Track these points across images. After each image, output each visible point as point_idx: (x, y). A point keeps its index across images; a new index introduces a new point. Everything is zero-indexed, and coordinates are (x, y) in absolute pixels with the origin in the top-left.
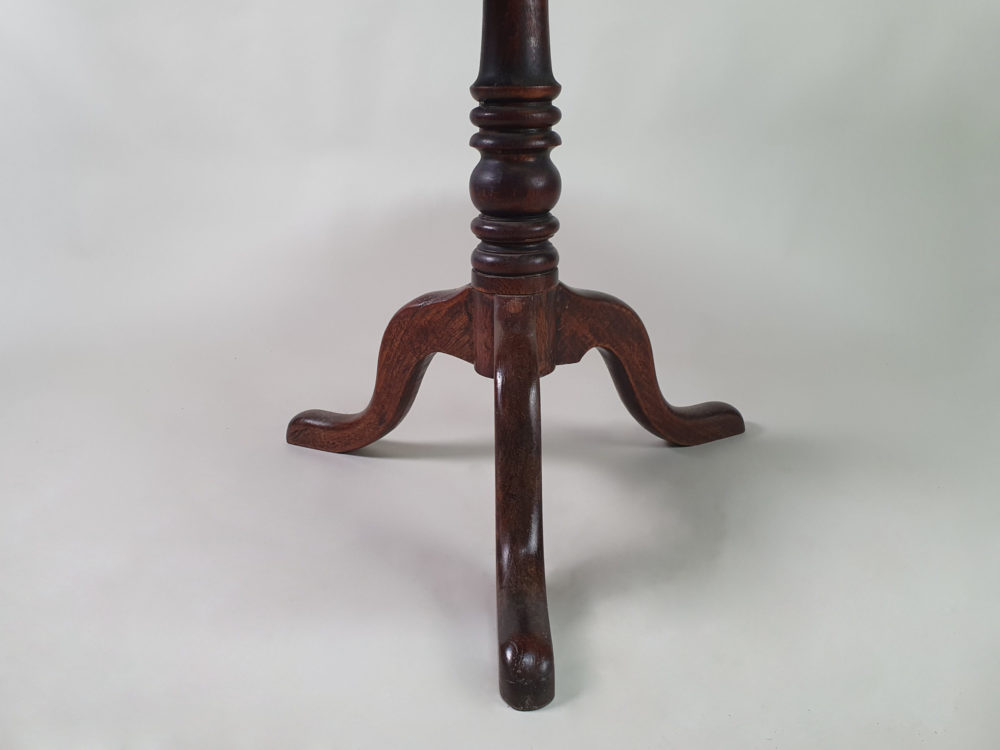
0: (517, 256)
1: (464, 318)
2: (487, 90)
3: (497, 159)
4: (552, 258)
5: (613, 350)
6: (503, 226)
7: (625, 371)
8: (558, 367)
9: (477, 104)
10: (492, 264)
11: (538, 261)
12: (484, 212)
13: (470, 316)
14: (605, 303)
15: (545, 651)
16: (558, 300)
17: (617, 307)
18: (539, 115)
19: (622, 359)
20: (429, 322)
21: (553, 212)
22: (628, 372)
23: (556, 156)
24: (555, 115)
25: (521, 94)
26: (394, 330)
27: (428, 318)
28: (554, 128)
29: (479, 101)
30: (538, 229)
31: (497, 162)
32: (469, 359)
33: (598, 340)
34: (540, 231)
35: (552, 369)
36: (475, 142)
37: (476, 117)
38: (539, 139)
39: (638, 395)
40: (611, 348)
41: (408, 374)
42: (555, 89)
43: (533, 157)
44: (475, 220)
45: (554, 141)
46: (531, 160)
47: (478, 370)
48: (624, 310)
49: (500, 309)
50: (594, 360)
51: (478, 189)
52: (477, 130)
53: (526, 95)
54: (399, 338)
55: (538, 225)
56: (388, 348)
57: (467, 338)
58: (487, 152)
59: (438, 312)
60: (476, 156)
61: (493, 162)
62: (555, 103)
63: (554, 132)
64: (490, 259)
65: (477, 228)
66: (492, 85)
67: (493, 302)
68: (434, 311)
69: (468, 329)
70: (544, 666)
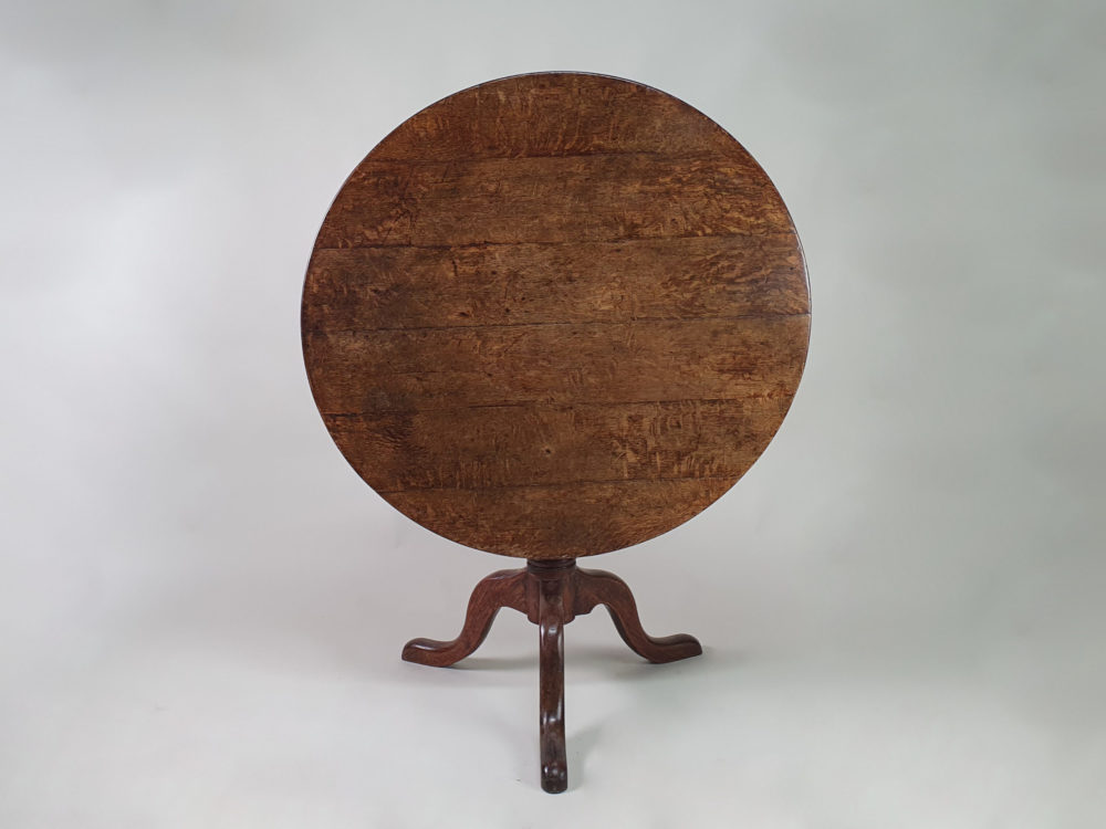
1: (522, 588)
7: (619, 618)
8: (577, 617)
13: (525, 588)
14: (605, 579)
15: (563, 767)
16: (576, 579)
19: (617, 611)
20: (501, 589)
22: (621, 618)
26: (478, 592)
27: (500, 587)
32: (524, 612)
33: (602, 599)
35: (573, 618)
39: (628, 632)
40: (612, 603)
41: (486, 619)
47: (530, 619)
50: (601, 611)
57: (523, 599)
59: (506, 584)
68: (504, 583)
69: (524, 595)
70: (562, 774)
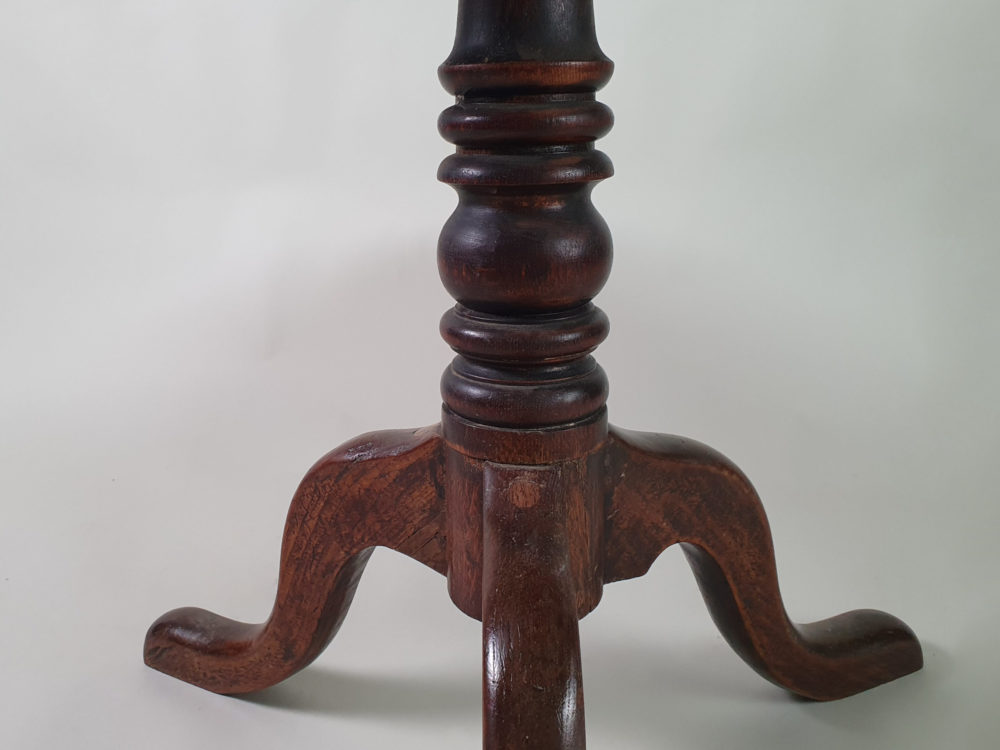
0: (527, 389)
1: (430, 491)
2: (470, 72)
3: (489, 204)
4: (595, 388)
5: (707, 548)
6: (502, 332)
7: (727, 583)
9: (451, 100)
10: (479, 402)
11: (570, 397)
12: (465, 303)
13: (440, 490)
14: (693, 462)
16: (607, 462)
17: (713, 469)
18: (573, 119)
19: (722, 561)
20: (367, 490)
21: (596, 301)
22: (731, 582)
23: (602, 197)
24: (602, 119)
25: (538, 77)
26: (307, 500)
27: (366, 483)
28: (599, 145)
29: (456, 94)
30: (570, 337)
31: (488, 211)
32: (440, 566)
33: (679, 532)
34: (573, 341)
36: (448, 173)
37: (449, 125)
38: (572, 166)
39: (748, 623)
40: (703, 544)
41: (331, 581)
42: (602, 68)
43: (560, 201)
44: (448, 316)
45: (600, 168)
46: (556, 206)
47: (456, 596)
48: (726, 473)
49: (496, 495)
51: (454, 261)
52: (451, 149)
53: (548, 80)
54: (315, 514)
55: (568, 329)
56: (297, 530)
57: (434, 528)
58: (471, 193)
59: (382, 476)
60: (448, 199)
61: (482, 212)
62: (601, 96)
63: (599, 153)
64: (475, 392)
65: (451, 332)
66: (480, 60)
67: (481, 475)
68: (376, 473)
69: (435, 512)
